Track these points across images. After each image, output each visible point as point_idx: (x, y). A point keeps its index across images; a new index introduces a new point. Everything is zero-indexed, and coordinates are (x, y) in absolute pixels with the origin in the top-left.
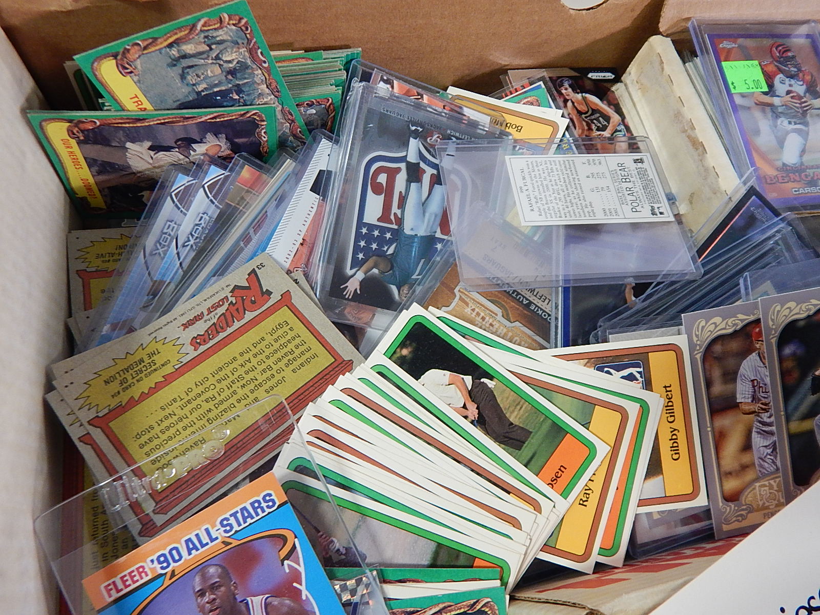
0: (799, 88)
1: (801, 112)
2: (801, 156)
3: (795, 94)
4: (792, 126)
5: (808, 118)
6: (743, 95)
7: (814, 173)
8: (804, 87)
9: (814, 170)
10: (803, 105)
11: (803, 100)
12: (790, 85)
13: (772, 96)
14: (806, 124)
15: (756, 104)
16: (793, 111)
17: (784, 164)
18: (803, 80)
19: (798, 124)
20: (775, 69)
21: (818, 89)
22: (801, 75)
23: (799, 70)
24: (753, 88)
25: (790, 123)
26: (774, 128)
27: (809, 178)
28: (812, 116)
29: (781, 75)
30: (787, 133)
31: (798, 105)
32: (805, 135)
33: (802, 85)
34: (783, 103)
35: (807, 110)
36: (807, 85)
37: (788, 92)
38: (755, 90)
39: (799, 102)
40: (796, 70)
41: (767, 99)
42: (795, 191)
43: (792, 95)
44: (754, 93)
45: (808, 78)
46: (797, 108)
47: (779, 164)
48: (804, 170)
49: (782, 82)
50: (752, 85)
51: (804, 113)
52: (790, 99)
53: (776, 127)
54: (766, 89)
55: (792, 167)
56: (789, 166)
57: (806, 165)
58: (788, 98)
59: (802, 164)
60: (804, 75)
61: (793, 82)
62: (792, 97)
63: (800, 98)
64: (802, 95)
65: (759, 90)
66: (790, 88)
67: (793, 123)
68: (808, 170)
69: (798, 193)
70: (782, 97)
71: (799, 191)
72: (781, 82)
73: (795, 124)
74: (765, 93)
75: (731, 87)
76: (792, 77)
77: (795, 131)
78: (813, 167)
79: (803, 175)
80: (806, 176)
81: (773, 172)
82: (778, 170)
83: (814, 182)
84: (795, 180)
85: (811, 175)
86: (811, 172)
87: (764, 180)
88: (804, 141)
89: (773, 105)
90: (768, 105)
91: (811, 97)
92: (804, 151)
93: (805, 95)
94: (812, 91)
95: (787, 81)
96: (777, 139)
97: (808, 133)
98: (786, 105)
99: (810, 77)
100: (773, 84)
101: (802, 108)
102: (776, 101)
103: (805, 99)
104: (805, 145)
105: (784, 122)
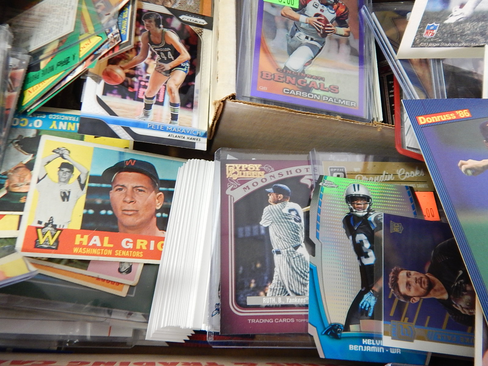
0: (329, 15)
1: (321, 33)
2: (305, 66)
3: (323, 18)
4: (309, 41)
5: (327, 39)
6: (273, 5)
7: (311, 82)
8: (335, 15)
9: (312, 80)
10: (326, 28)
11: (328, 25)
12: (321, 10)
13: (301, 14)
14: (323, 44)
15: (282, 15)
16: (314, 30)
17: (286, 67)
18: (336, 10)
19: (314, 41)
21: (346, 20)
22: (336, 6)
24: (284, 2)
25: (307, 38)
26: (290, 38)
27: (304, 84)
28: (330, 38)
29: (317, 1)
30: (301, 44)
31: (321, 27)
32: (317, 51)
33: (334, 13)
34: (308, 21)
35: (329, 33)
36: (337, 15)
37: (317, 15)
38: (286, 4)
39: (324, 25)
41: (295, 15)
42: (286, 91)
43: (319, 18)
44: (284, 6)
45: (342, 10)
46: (320, 28)
47: (282, 66)
48: (303, 78)
49: (316, 6)
51: (324, 35)
52: (316, 21)
53: (292, 37)
54: (296, 6)
55: (292, 72)
56: (290, 70)
57: (306, 73)
58: (315, 19)
59: (303, 72)
60: (338, 7)
61: (325, 8)
63: (326, 21)
64: (329, 21)
65: (290, 5)
66: (320, 13)
67: (310, 39)
68: (306, 78)
69: (288, 93)
70: (309, 16)
71: (290, 91)
72: (313, 6)
73: (312, 40)
74: (295, 10)
76: (326, 5)
77: (307, 44)
78: (311, 77)
79: (299, 81)
80: (303, 82)
81: (273, 71)
82: (277, 70)
83: (307, 89)
84: (290, 82)
85: (308, 82)
86: (308, 80)
87: (260, 75)
88: (313, 56)
89: (298, 20)
90: (293, 19)
91: (337, 24)
92: (309, 63)
93: (332, 22)
94: (341, 21)
95: (320, 6)
96: (289, 46)
97: (320, 50)
98: (310, 24)
99: (343, 10)
100: (306, 5)
101: (324, 30)
102: (302, 18)
103: (330, 24)
104: (313, 59)
105: (301, 36)
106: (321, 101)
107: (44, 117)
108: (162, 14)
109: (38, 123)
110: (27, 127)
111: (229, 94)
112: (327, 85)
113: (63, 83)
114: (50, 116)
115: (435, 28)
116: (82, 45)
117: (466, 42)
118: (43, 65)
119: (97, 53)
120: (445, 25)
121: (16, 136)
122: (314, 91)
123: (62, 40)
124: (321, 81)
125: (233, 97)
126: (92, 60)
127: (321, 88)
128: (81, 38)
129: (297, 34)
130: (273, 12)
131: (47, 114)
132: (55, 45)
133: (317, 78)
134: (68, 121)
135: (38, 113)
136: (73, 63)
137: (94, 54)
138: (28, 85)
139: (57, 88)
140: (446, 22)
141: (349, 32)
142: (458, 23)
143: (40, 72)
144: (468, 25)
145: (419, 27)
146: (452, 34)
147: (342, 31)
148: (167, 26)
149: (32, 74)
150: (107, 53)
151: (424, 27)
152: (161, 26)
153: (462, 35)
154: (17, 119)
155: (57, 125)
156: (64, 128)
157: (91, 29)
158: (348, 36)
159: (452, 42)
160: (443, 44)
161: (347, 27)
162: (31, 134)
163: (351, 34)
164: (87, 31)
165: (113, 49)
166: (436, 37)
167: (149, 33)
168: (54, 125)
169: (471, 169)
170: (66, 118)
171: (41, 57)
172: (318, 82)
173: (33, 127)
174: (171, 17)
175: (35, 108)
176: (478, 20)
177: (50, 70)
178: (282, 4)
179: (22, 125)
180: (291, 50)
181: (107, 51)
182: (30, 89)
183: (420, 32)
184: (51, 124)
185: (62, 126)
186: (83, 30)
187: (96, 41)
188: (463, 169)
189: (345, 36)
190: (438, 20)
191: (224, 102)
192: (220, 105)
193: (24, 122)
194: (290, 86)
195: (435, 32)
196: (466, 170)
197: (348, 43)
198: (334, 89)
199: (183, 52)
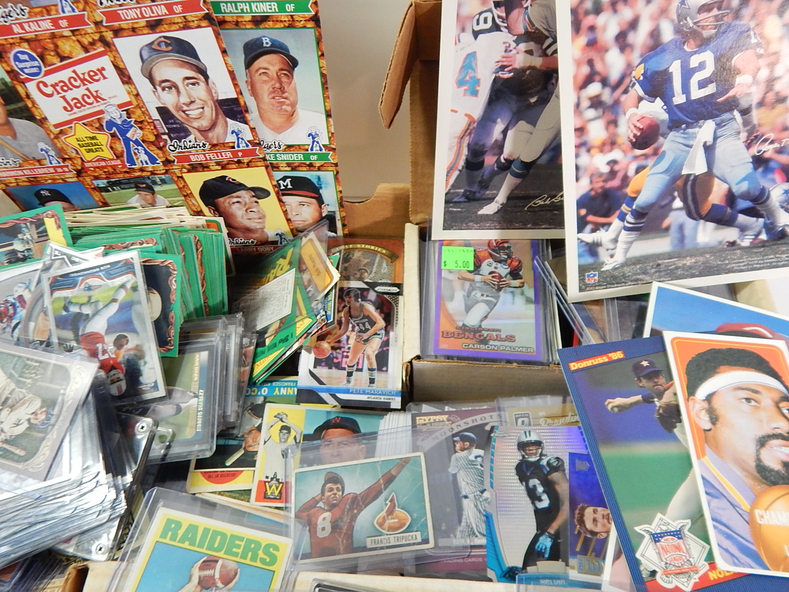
0: (503, 270)
1: (496, 288)
2: (482, 321)
3: (497, 275)
4: (484, 298)
5: (501, 293)
6: (450, 272)
7: (488, 335)
8: (509, 270)
9: (489, 332)
10: (501, 283)
11: (502, 280)
12: (496, 268)
13: (476, 274)
14: (498, 298)
15: (459, 278)
16: (489, 286)
17: (464, 325)
18: (509, 265)
19: (490, 297)
20: (487, 254)
22: (509, 261)
23: (509, 257)
25: (482, 295)
26: (467, 297)
27: (482, 338)
29: (491, 260)
31: (496, 283)
32: (492, 306)
33: (507, 268)
34: (483, 280)
35: (503, 287)
36: (511, 269)
37: (491, 273)
38: (462, 268)
39: (498, 281)
40: (506, 257)
42: (465, 346)
43: (494, 275)
45: (515, 264)
46: (494, 285)
47: (461, 324)
48: (480, 332)
49: (490, 265)
50: (461, 264)
51: (500, 290)
53: (469, 296)
54: (472, 268)
55: (470, 328)
56: (468, 327)
57: (483, 327)
58: (490, 277)
59: (480, 326)
60: (512, 261)
61: (499, 265)
62: (493, 277)
63: (500, 277)
64: (503, 276)
65: (466, 269)
66: (494, 270)
67: (485, 296)
68: (483, 332)
69: (467, 347)
70: (483, 275)
71: (469, 346)
72: (488, 265)
73: (487, 296)
74: (470, 272)
75: (443, 264)
76: (500, 262)
77: (483, 301)
78: (488, 330)
79: (477, 335)
80: (480, 336)
81: (452, 330)
82: (456, 328)
83: (484, 341)
84: (468, 338)
85: (485, 335)
86: (485, 333)
87: (441, 334)
88: (489, 310)
89: (473, 281)
90: (469, 280)
91: (511, 278)
92: (486, 317)
93: (506, 276)
94: (515, 274)
95: (494, 264)
96: (466, 305)
97: (495, 305)
98: (485, 282)
99: (517, 263)
100: (480, 266)
101: (498, 285)
102: (478, 278)
103: (504, 279)
104: (489, 313)
105: (477, 294)
106: (498, 351)
107: (269, 384)
108: (359, 289)
109: (265, 391)
110: (257, 395)
111: (414, 355)
112: (503, 336)
113: (284, 357)
114: (274, 384)
115: (595, 275)
116: (298, 325)
117: (632, 281)
118: (268, 342)
119: (309, 331)
120: (603, 272)
121: (249, 403)
122: (491, 342)
123: (282, 321)
124: (498, 333)
125: (418, 358)
126: (305, 338)
127: (498, 338)
128: (297, 320)
129: (473, 293)
130: (451, 277)
131: (271, 382)
132: (277, 325)
133: (493, 330)
134: (287, 387)
135: (265, 382)
136: (291, 340)
137: (307, 333)
138: (257, 360)
139: (279, 361)
140: (602, 269)
141: (523, 283)
142: (615, 269)
143: (266, 348)
144: (626, 270)
145: (579, 277)
146: (614, 277)
147: (516, 283)
148: (364, 299)
149: (259, 349)
150: (317, 331)
151: (584, 276)
152: (360, 300)
153: (624, 276)
154: (249, 389)
155: (279, 391)
156: (285, 394)
157: (304, 312)
158: (523, 287)
159: (617, 283)
160: (609, 286)
161: (521, 278)
162: (260, 401)
163: (525, 284)
164: (301, 314)
165: (321, 328)
166: (599, 281)
167: (350, 308)
168: (277, 392)
169: (616, 407)
170: (286, 384)
171: (266, 336)
172: (494, 333)
173: (261, 395)
174: (367, 290)
175: (262, 378)
176: (634, 264)
177: (274, 346)
178: (458, 268)
179: (253, 394)
180: (468, 309)
181: (316, 330)
182: (258, 363)
183: (582, 279)
184: (275, 391)
185: (283, 391)
186: (298, 313)
187: (308, 322)
188: (609, 407)
189: (520, 287)
190: (594, 269)
191: (411, 362)
192: (407, 366)
193: (254, 391)
194: (468, 341)
195: (596, 278)
196: (613, 408)
197: (522, 293)
198: (511, 338)
199: (378, 321)
